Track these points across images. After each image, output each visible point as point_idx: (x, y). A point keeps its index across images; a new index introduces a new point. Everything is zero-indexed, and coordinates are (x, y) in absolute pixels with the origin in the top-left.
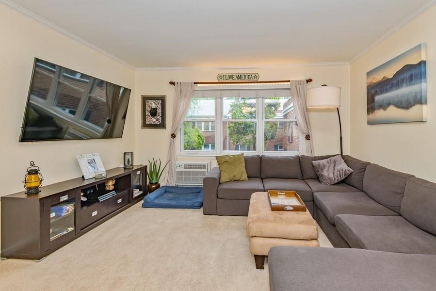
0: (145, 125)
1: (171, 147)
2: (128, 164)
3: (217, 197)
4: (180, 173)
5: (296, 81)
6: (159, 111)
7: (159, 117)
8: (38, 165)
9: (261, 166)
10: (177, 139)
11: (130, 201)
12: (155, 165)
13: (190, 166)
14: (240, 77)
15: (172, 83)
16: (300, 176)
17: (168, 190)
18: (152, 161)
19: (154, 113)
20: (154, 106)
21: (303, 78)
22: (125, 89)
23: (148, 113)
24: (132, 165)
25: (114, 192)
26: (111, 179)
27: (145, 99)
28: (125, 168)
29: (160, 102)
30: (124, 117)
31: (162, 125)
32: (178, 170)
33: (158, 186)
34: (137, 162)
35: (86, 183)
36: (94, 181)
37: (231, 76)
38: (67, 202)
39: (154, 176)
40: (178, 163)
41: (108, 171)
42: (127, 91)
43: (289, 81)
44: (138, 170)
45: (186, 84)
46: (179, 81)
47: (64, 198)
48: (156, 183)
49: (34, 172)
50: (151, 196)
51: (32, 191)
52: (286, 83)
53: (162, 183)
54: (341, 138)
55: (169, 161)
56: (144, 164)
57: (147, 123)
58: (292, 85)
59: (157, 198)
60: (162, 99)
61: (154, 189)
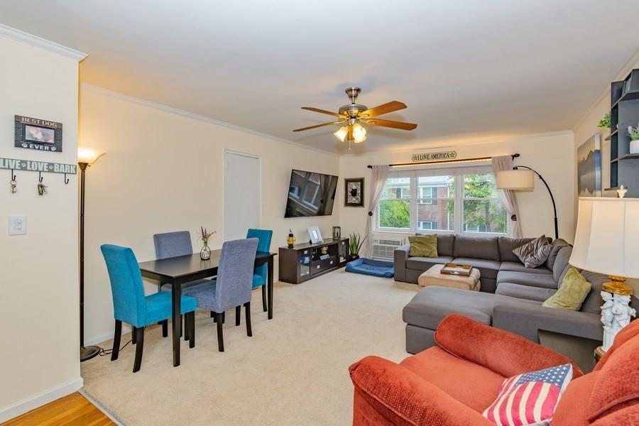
0: (347, 204)
1: (369, 223)
2: (336, 236)
3: (406, 268)
4: (376, 247)
5: (499, 157)
6: (359, 192)
7: (359, 197)
8: (293, 232)
9: (453, 245)
10: (374, 217)
11: (338, 265)
12: (355, 239)
13: (385, 242)
14: (435, 156)
15: (369, 167)
16: (497, 257)
17: (365, 262)
18: (352, 235)
19: (354, 193)
20: (354, 187)
21: (508, 153)
22: (333, 177)
23: (349, 194)
24: (339, 237)
25: (328, 255)
26: (325, 245)
27: (347, 181)
28: (334, 240)
29: (359, 183)
30: (333, 198)
31: (361, 204)
32: (374, 244)
33: (358, 257)
34: (344, 236)
35: (313, 246)
36: (316, 245)
37: (426, 157)
38: (306, 255)
39: (355, 248)
40: (375, 238)
41: (325, 240)
42: (335, 178)
43: (490, 158)
44: (343, 241)
45: (382, 167)
46: (376, 165)
47: (306, 252)
48: (356, 255)
49: (291, 235)
50: (352, 264)
51: (291, 246)
52: (488, 160)
53: (361, 256)
54: (556, 219)
55: (367, 236)
56: (347, 238)
57: (349, 202)
58: (494, 161)
59: (357, 266)
60: (362, 181)
61: (354, 259)
